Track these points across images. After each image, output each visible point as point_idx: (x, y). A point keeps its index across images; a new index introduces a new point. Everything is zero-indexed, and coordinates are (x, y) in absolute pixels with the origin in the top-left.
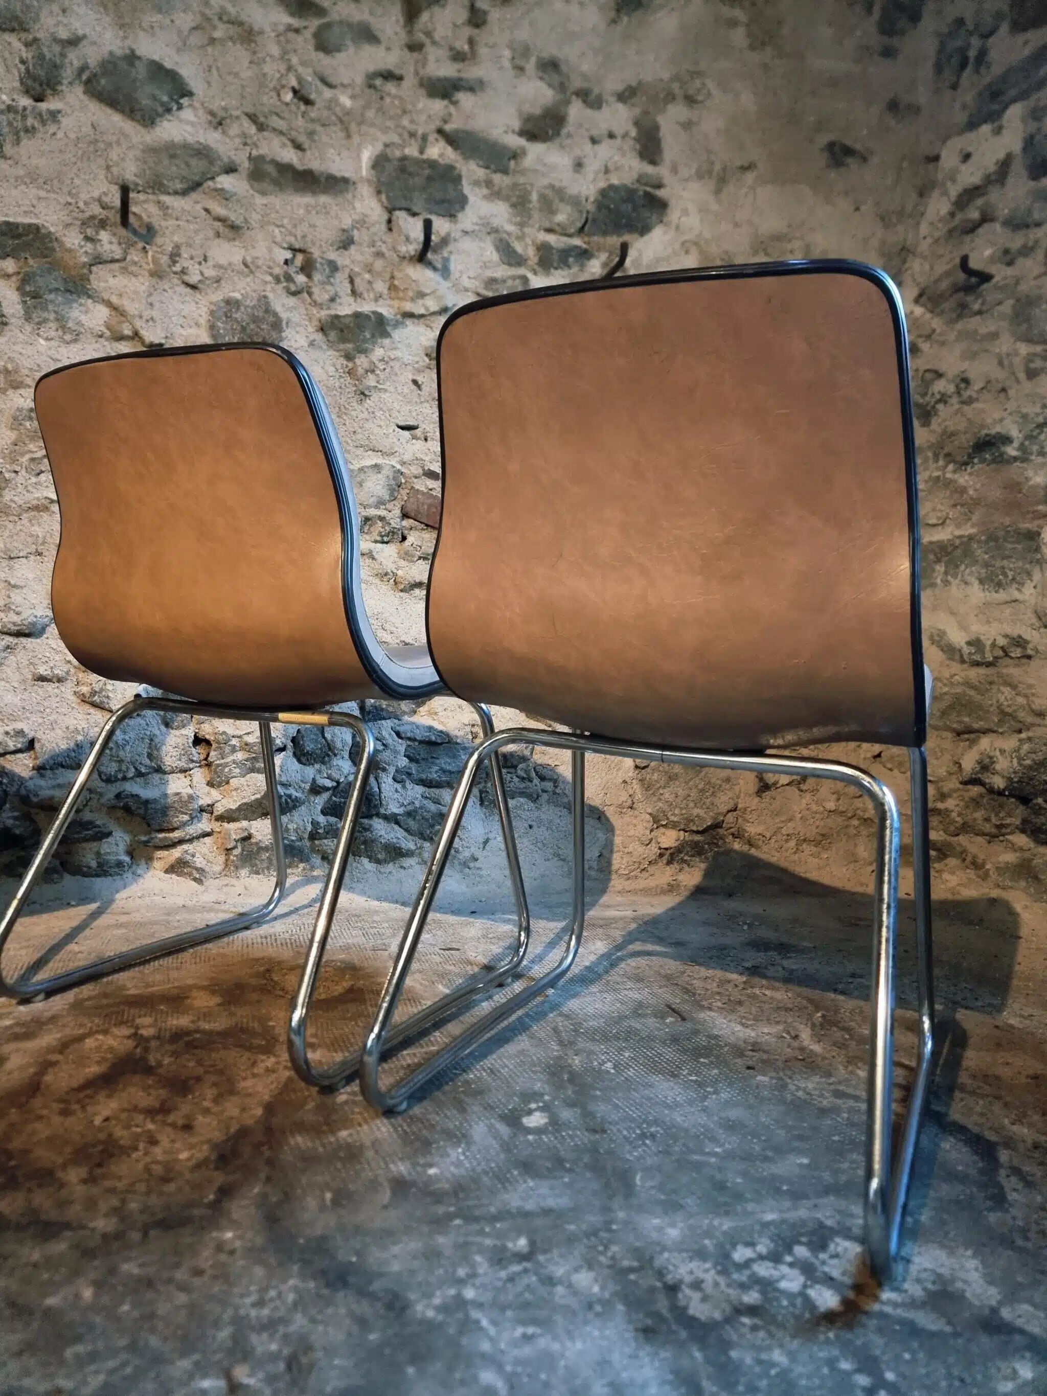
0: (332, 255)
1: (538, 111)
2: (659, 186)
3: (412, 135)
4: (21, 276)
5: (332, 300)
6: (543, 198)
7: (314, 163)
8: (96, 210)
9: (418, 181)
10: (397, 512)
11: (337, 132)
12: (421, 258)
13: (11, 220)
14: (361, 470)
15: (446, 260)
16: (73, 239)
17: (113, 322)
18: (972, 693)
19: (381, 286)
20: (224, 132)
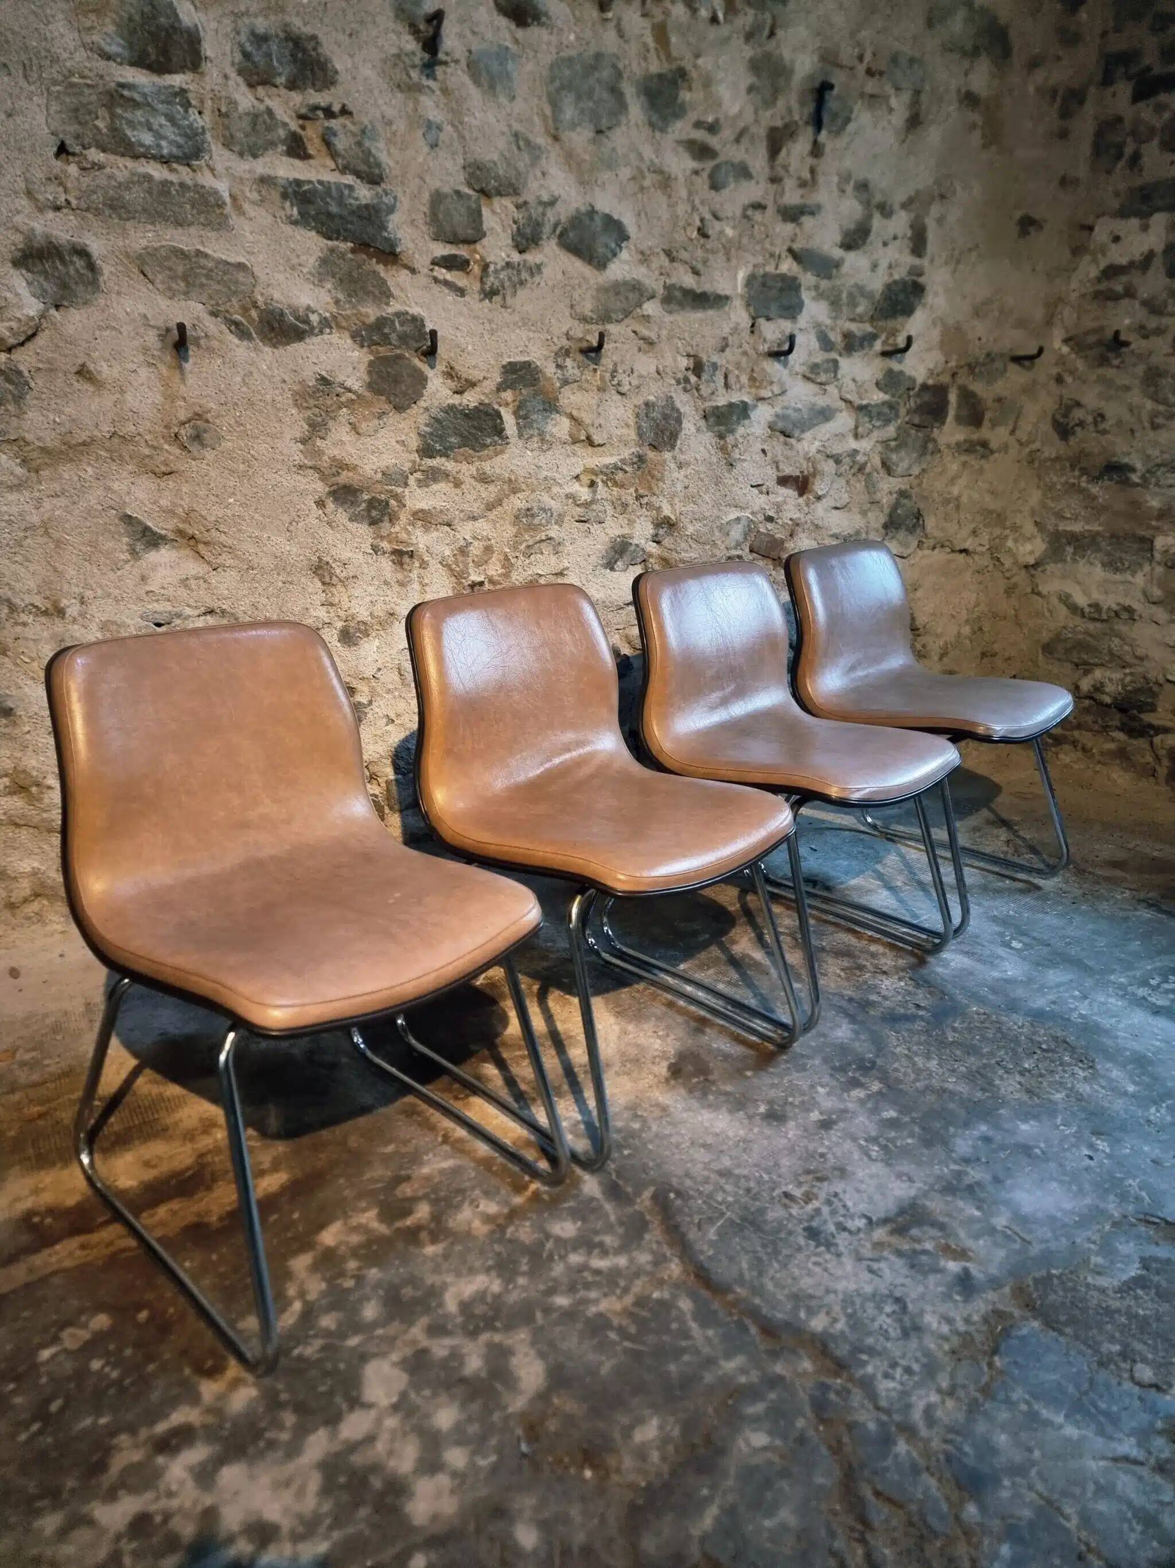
0: (715, 358)
1: (852, 226)
2: (920, 275)
3: (771, 255)
4: (517, 403)
6: (851, 295)
7: (707, 287)
8: (565, 342)
9: (774, 293)
10: (747, 550)
11: (722, 258)
13: (513, 359)
14: (728, 523)
16: (550, 370)
17: (574, 430)
18: (1088, 638)
19: (744, 379)
20: (648, 266)
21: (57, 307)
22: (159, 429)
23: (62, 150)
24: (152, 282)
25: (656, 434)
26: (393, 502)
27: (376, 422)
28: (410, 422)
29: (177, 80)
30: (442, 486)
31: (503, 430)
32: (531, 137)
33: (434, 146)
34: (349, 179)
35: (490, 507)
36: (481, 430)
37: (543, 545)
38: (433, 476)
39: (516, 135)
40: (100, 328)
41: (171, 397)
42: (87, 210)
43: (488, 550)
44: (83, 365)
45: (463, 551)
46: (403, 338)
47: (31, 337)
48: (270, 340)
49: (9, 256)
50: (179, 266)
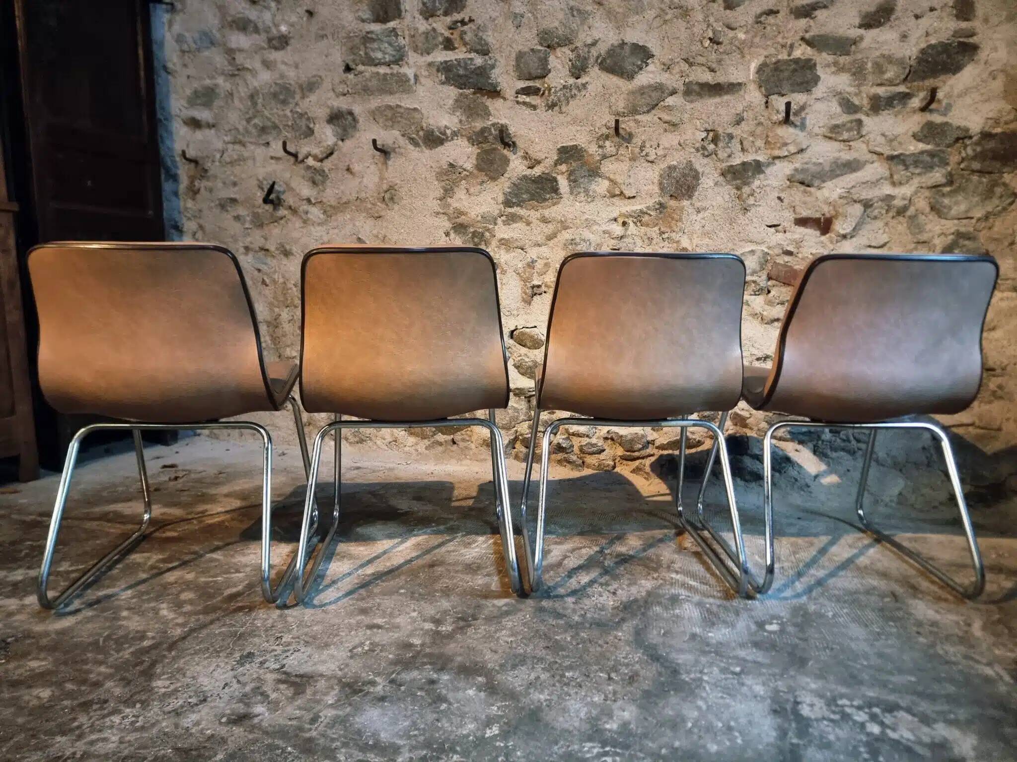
0: (730, 130)
1: (872, 9)
2: (972, 35)
3: (783, 46)
4: (568, 172)
5: (729, 156)
6: (876, 65)
7: (721, 78)
8: (605, 131)
9: (786, 74)
10: (764, 277)
11: (736, 56)
12: (787, 121)
13: (565, 144)
14: (743, 254)
15: (804, 119)
16: (593, 149)
17: (611, 188)
19: (760, 143)
20: (670, 73)
21: (343, 140)
22: (375, 195)
23: (348, 69)
24: (378, 123)
25: (676, 188)
26: (487, 234)
27: (479, 187)
28: (500, 187)
29: (391, 24)
30: (518, 225)
31: (558, 189)
32: (582, 8)
33: (518, 27)
34: (473, 55)
35: (550, 238)
36: (542, 189)
38: (512, 219)
39: (572, 9)
40: (356, 147)
41: (382, 179)
42: (355, 93)
43: (547, 265)
44: (349, 166)
45: (530, 265)
46: (496, 138)
47: (331, 154)
48: (429, 146)
49: (325, 119)
50: (389, 113)
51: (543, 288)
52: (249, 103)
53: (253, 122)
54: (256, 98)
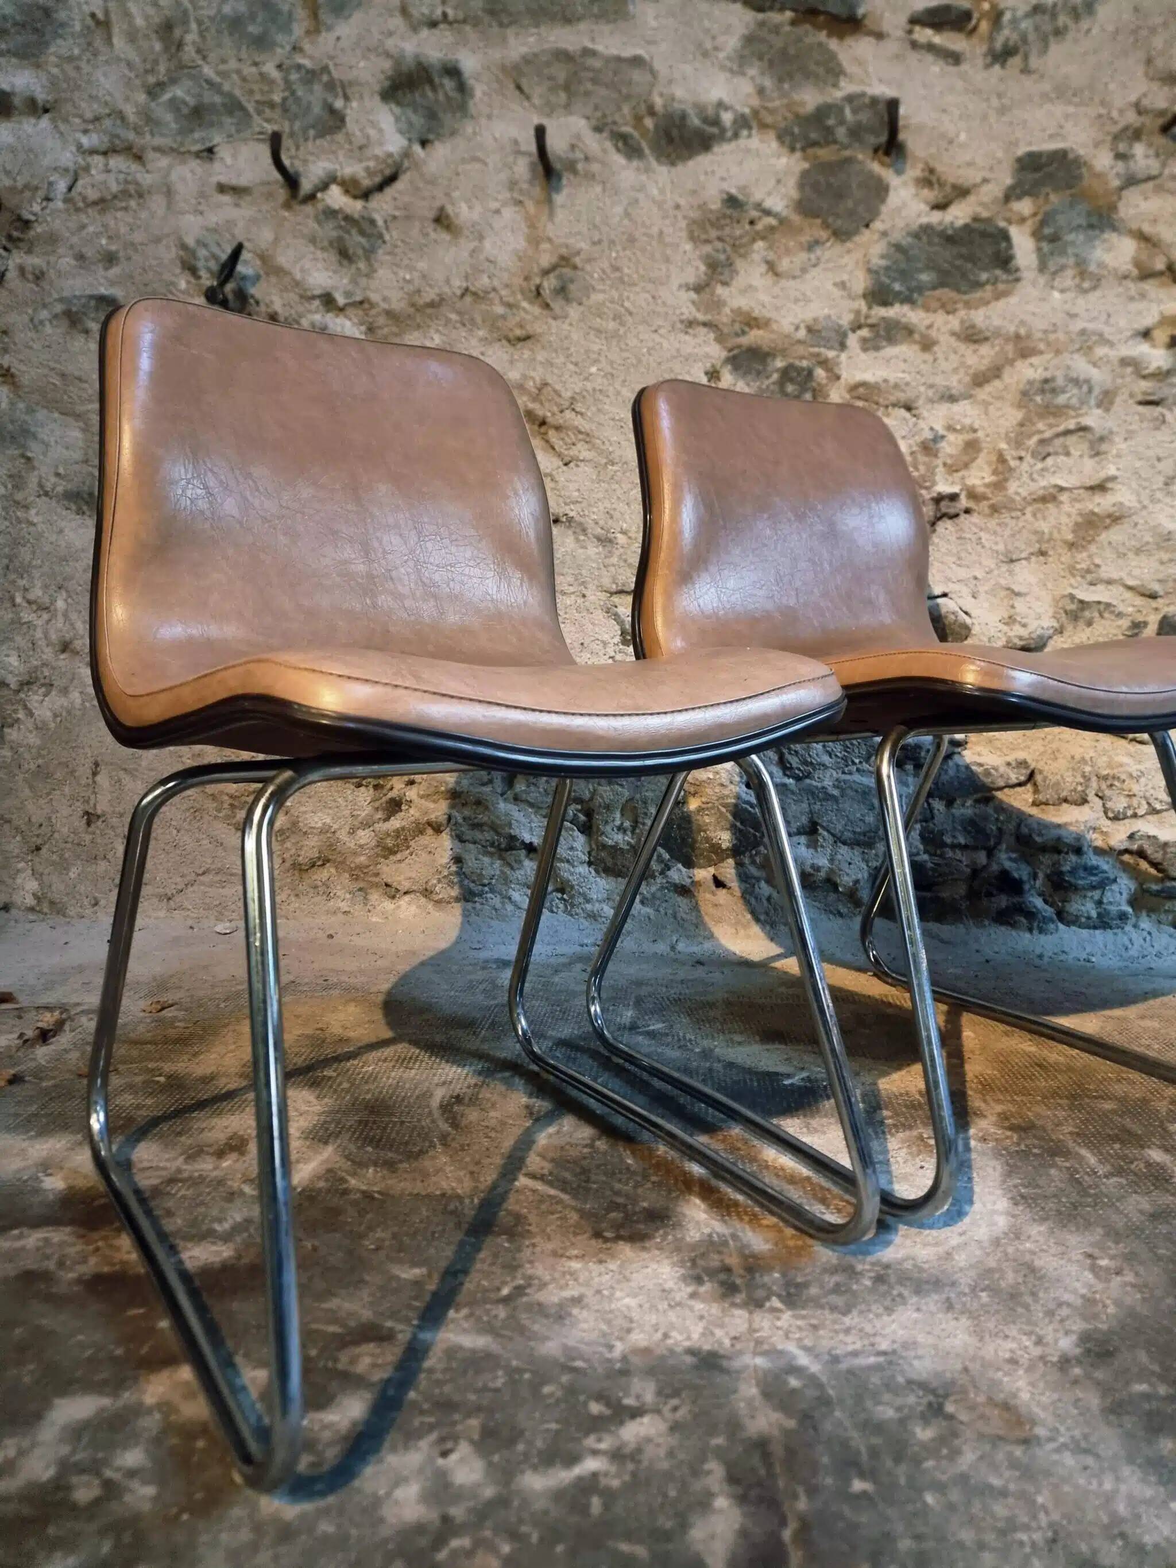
4: (1039, 217)
8: (1131, 118)
13: (1034, 148)
16: (1103, 161)
17: (1144, 257)
21: (424, 143)
22: (518, 281)
24: (528, 98)
26: (820, 373)
27: (803, 256)
28: (858, 255)
30: (904, 350)
31: (1010, 259)
35: (980, 380)
36: (971, 258)
37: (1071, 440)
38: (889, 333)
40: (463, 161)
41: (535, 241)
42: (464, 21)
43: (972, 447)
44: (442, 209)
45: (929, 448)
46: (856, 133)
47: (391, 179)
48: (668, 156)
49: (377, 88)
50: (561, 72)
51: (964, 502)
52: (158, 46)
53: (167, 96)
54: (177, 32)
